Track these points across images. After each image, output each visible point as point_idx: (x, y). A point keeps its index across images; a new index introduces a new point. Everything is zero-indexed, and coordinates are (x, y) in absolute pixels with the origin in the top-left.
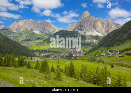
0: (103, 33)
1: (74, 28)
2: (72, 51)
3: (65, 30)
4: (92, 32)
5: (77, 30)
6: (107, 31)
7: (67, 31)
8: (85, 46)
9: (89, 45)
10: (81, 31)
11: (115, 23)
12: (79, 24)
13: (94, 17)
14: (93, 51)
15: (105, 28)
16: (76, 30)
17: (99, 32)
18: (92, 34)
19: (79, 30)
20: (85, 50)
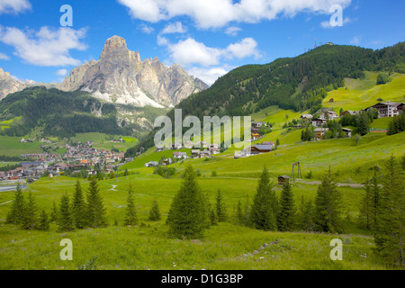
0: (163, 100)
1: (80, 81)
2: (76, 153)
3: (48, 88)
4: (133, 96)
5: (90, 88)
6: (174, 95)
7: (54, 90)
8: (116, 137)
9: (128, 134)
10: (102, 93)
11: (192, 77)
12: (95, 70)
13: (139, 56)
14: (145, 150)
15: (167, 86)
16: (87, 89)
17: (152, 99)
18: (135, 101)
19: (95, 90)
20: (115, 147)
